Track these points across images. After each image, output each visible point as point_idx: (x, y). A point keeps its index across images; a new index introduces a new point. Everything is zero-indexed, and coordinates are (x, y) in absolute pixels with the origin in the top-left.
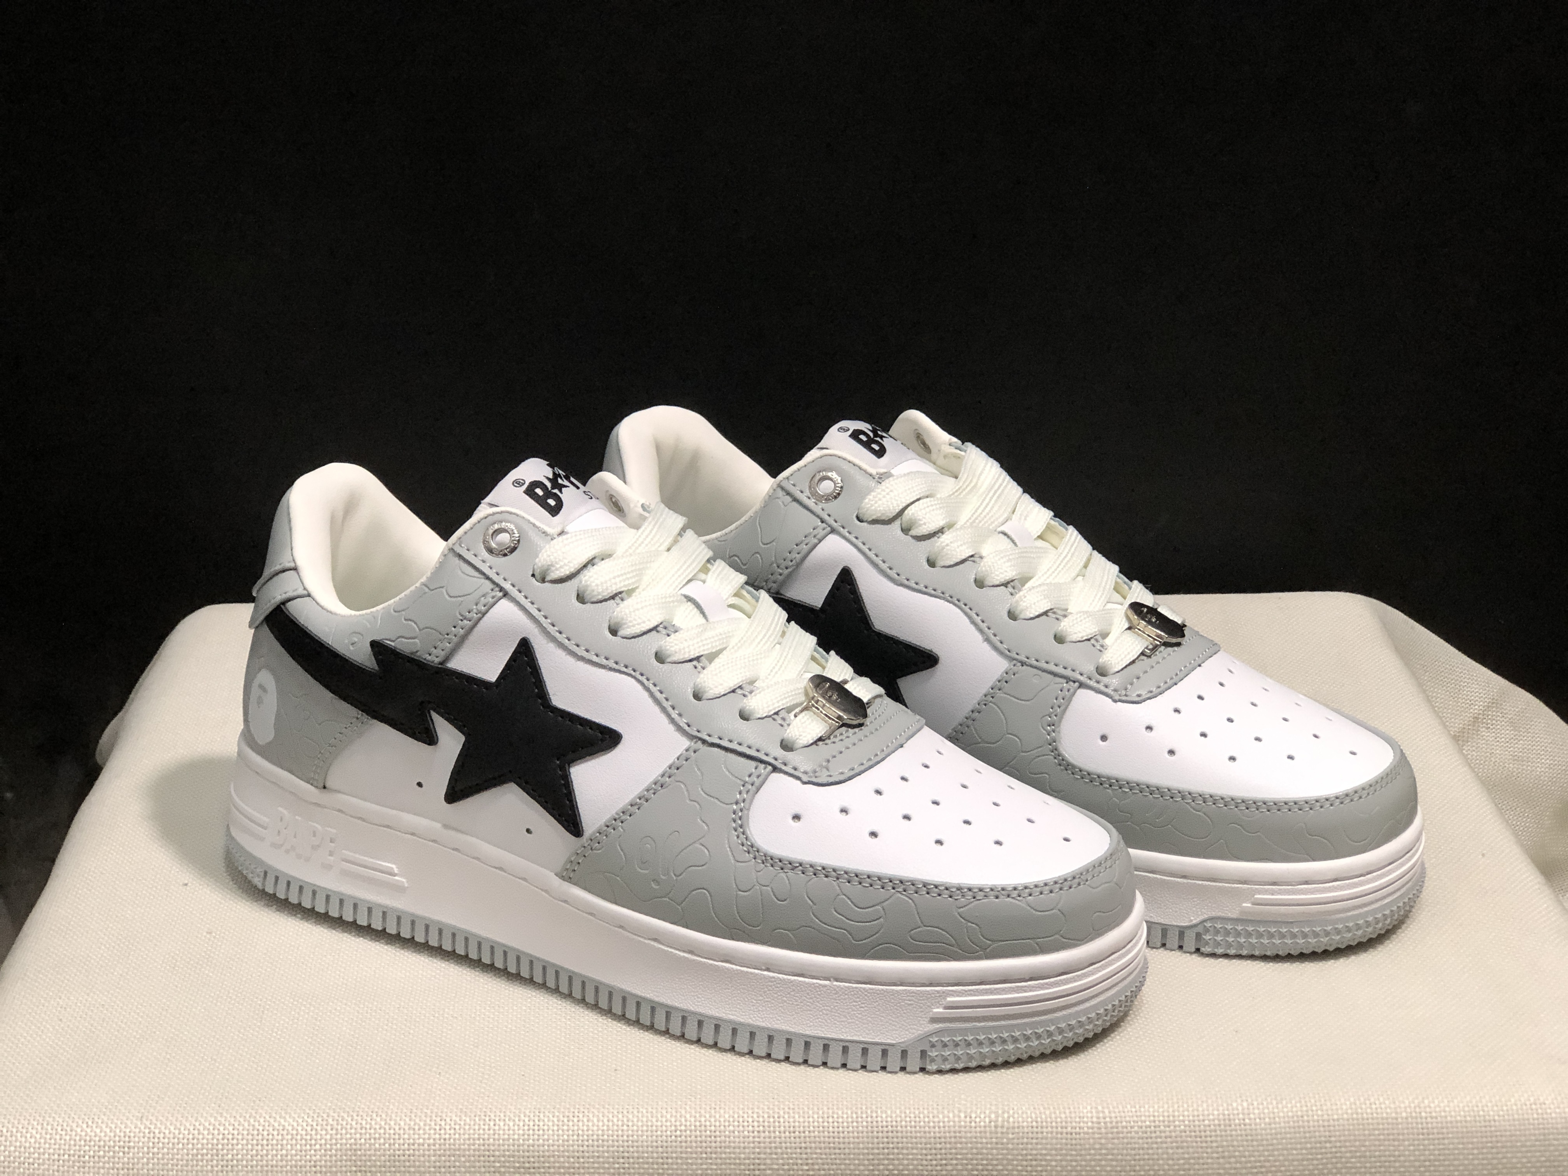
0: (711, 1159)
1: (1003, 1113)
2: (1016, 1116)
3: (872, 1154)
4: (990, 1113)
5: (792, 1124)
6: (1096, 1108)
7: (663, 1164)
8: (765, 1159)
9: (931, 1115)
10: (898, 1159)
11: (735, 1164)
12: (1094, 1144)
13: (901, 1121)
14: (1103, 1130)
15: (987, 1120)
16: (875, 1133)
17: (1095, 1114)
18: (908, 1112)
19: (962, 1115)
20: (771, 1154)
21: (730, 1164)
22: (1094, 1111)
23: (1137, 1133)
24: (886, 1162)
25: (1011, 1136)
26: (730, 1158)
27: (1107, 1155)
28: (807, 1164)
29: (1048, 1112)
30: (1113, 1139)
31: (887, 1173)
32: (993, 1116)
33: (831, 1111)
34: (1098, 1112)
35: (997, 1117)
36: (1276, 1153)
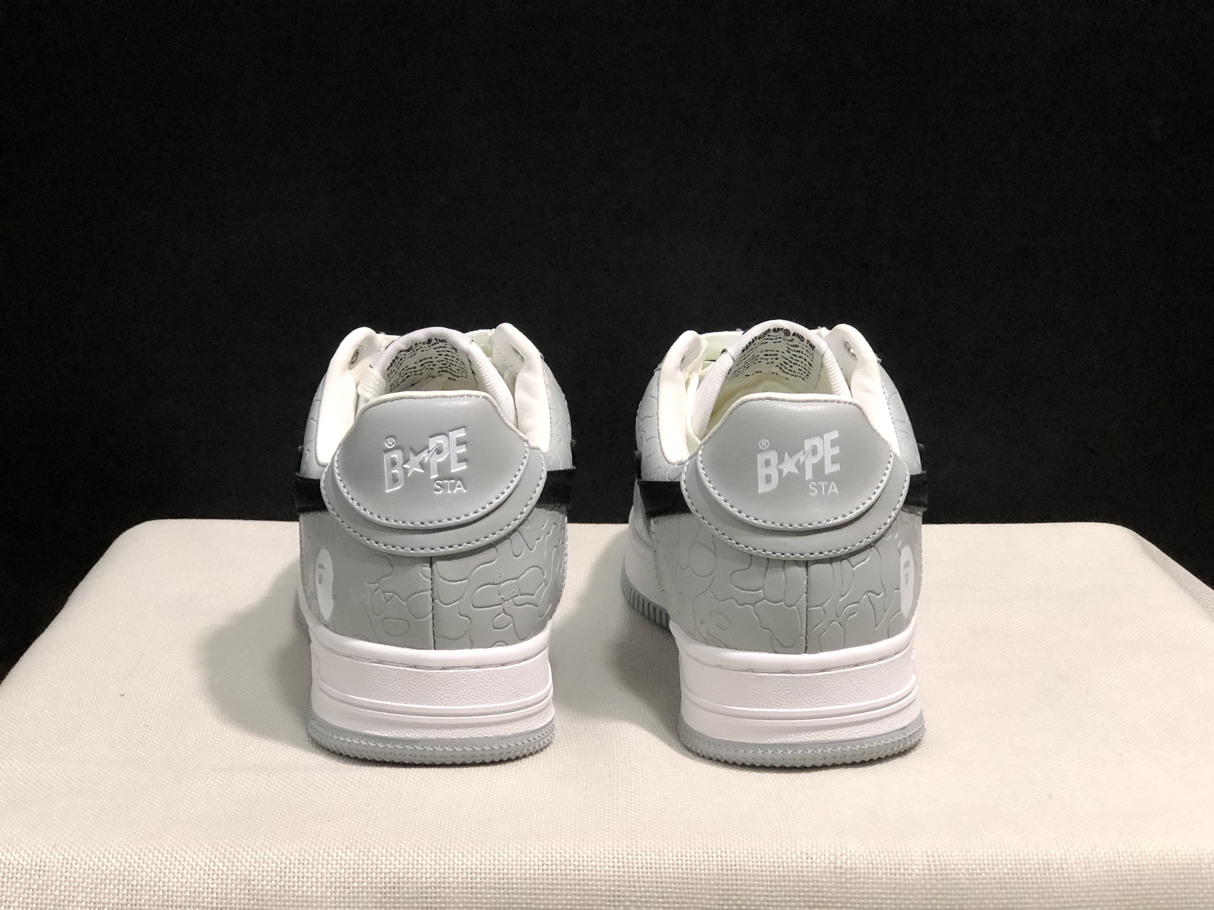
0: (575, 890)
1: (842, 855)
2: (853, 858)
3: (722, 890)
4: (830, 855)
5: (649, 861)
6: (926, 852)
7: (530, 894)
8: (624, 891)
9: (775, 857)
10: (746, 895)
11: (596, 895)
12: (925, 884)
13: (748, 861)
14: (933, 872)
15: (827, 861)
16: (725, 871)
17: (925, 858)
18: (754, 852)
19: (804, 856)
20: (630, 887)
21: (592, 895)
22: (924, 855)
23: (964, 874)
24: (735, 897)
25: (848, 876)
26: (592, 890)
27: (937, 894)
28: (663, 898)
29: (882, 855)
30: (943, 880)
31: (735, 907)
32: (832, 858)
33: (684, 851)
34: (928, 856)
35: (836, 859)
36: (1091, 894)
